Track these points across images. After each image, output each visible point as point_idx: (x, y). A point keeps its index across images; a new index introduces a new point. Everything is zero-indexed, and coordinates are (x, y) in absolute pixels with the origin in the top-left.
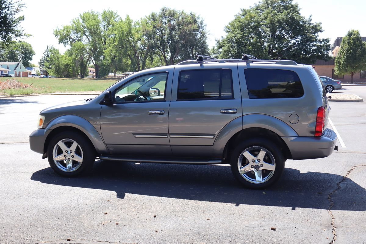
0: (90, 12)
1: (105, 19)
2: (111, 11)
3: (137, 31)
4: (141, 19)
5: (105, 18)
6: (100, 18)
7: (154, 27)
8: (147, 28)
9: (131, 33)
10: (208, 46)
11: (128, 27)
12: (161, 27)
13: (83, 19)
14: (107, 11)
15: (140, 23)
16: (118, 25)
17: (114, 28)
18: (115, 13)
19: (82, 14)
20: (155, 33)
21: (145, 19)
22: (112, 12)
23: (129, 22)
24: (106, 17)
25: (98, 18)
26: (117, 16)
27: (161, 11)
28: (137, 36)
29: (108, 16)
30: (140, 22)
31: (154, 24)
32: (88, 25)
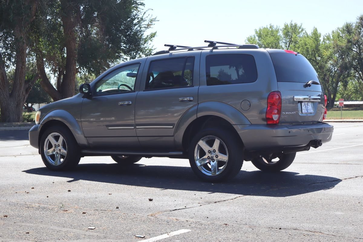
0: (269, 27)
1: (287, 34)
2: (293, 24)
3: (327, 48)
4: (333, 32)
5: (287, 33)
6: (281, 33)
7: (349, 41)
8: (339, 43)
9: (319, 50)
11: (314, 43)
12: (358, 41)
13: (260, 36)
14: (289, 25)
15: (332, 38)
16: (303, 42)
17: (297, 46)
18: (300, 26)
19: (258, 30)
20: (350, 49)
21: (337, 32)
22: (296, 25)
23: (316, 35)
24: (288, 32)
25: (279, 34)
26: (302, 30)
27: (358, 21)
28: (326, 53)
29: (290, 31)
30: (331, 36)
31: (348, 37)
32: (265, 43)
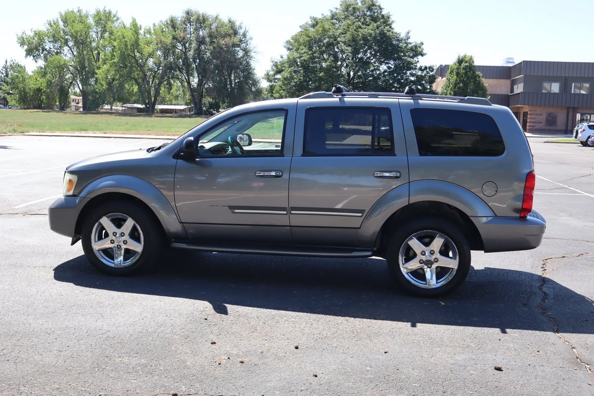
0: (76, 10)
1: (98, 22)
2: (107, 11)
3: (148, 43)
4: (154, 25)
5: (98, 20)
6: (91, 21)
7: (174, 38)
8: (163, 39)
9: (138, 45)
10: (254, 69)
11: (134, 36)
12: (184, 38)
13: (65, 21)
14: (101, 11)
15: (153, 32)
16: (120, 33)
17: (113, 37)
18: (115, 14)
19: (63, 13)
20: (175, 47)
21: (160, 26)
22: (110, 13)
23: (135, 28)
24: (101, 19)
25: (89, 21)
26: (118, 19)
27: (184, 15)
28: (147, 50)
29: (103, 18)
30: (152, 29)
31: (174, 33)
32: (73, 31)
